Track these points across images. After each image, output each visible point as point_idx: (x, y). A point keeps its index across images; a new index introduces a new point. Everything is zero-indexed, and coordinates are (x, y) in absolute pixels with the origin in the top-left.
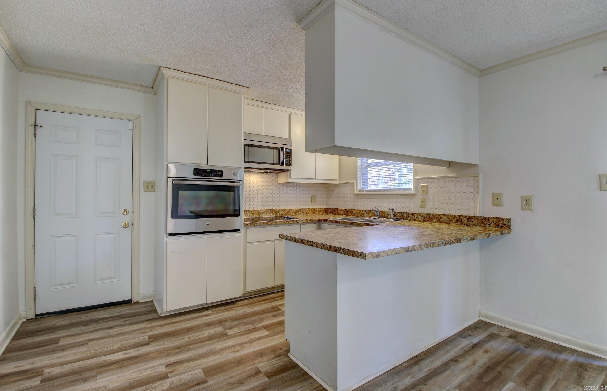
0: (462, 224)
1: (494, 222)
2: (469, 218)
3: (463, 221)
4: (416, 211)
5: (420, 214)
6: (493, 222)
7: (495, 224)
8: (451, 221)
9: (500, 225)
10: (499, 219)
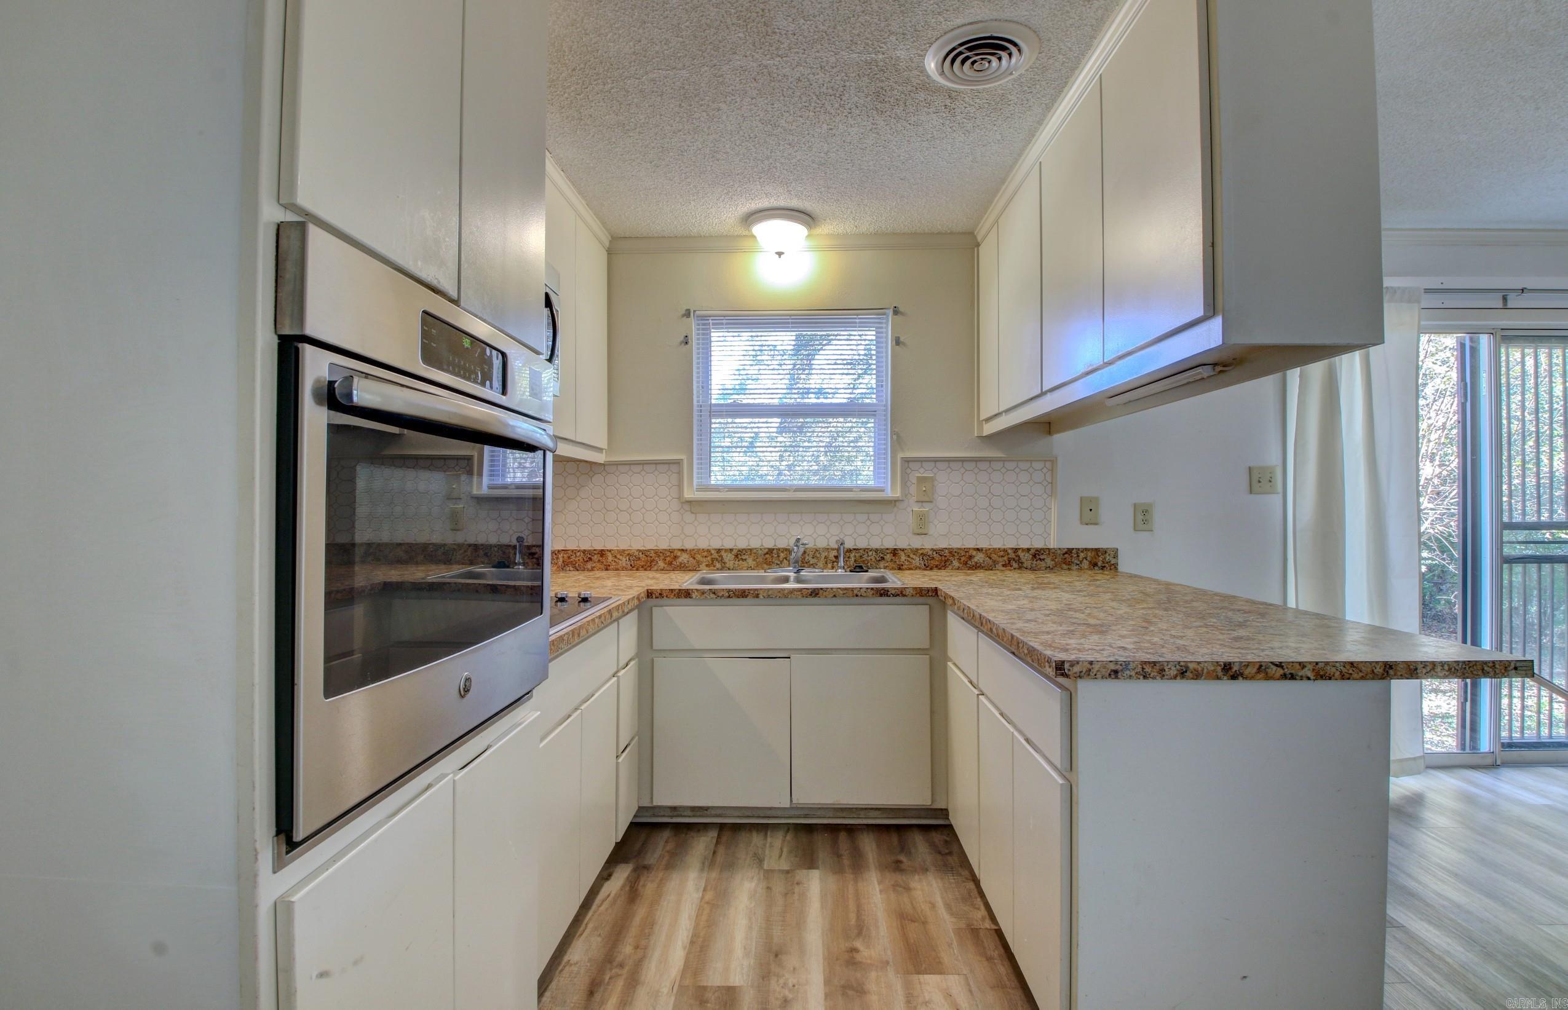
0: (1020, 568)
1: (1088, 558)
2: (1037, 554)
3: (1023, 560)
4: (901, 545)
5: (915, 551)
6: (1086, 558)
7: (1090, 562)
8: (995, 562)
9: (1100, 564)
10: (1097, 550)
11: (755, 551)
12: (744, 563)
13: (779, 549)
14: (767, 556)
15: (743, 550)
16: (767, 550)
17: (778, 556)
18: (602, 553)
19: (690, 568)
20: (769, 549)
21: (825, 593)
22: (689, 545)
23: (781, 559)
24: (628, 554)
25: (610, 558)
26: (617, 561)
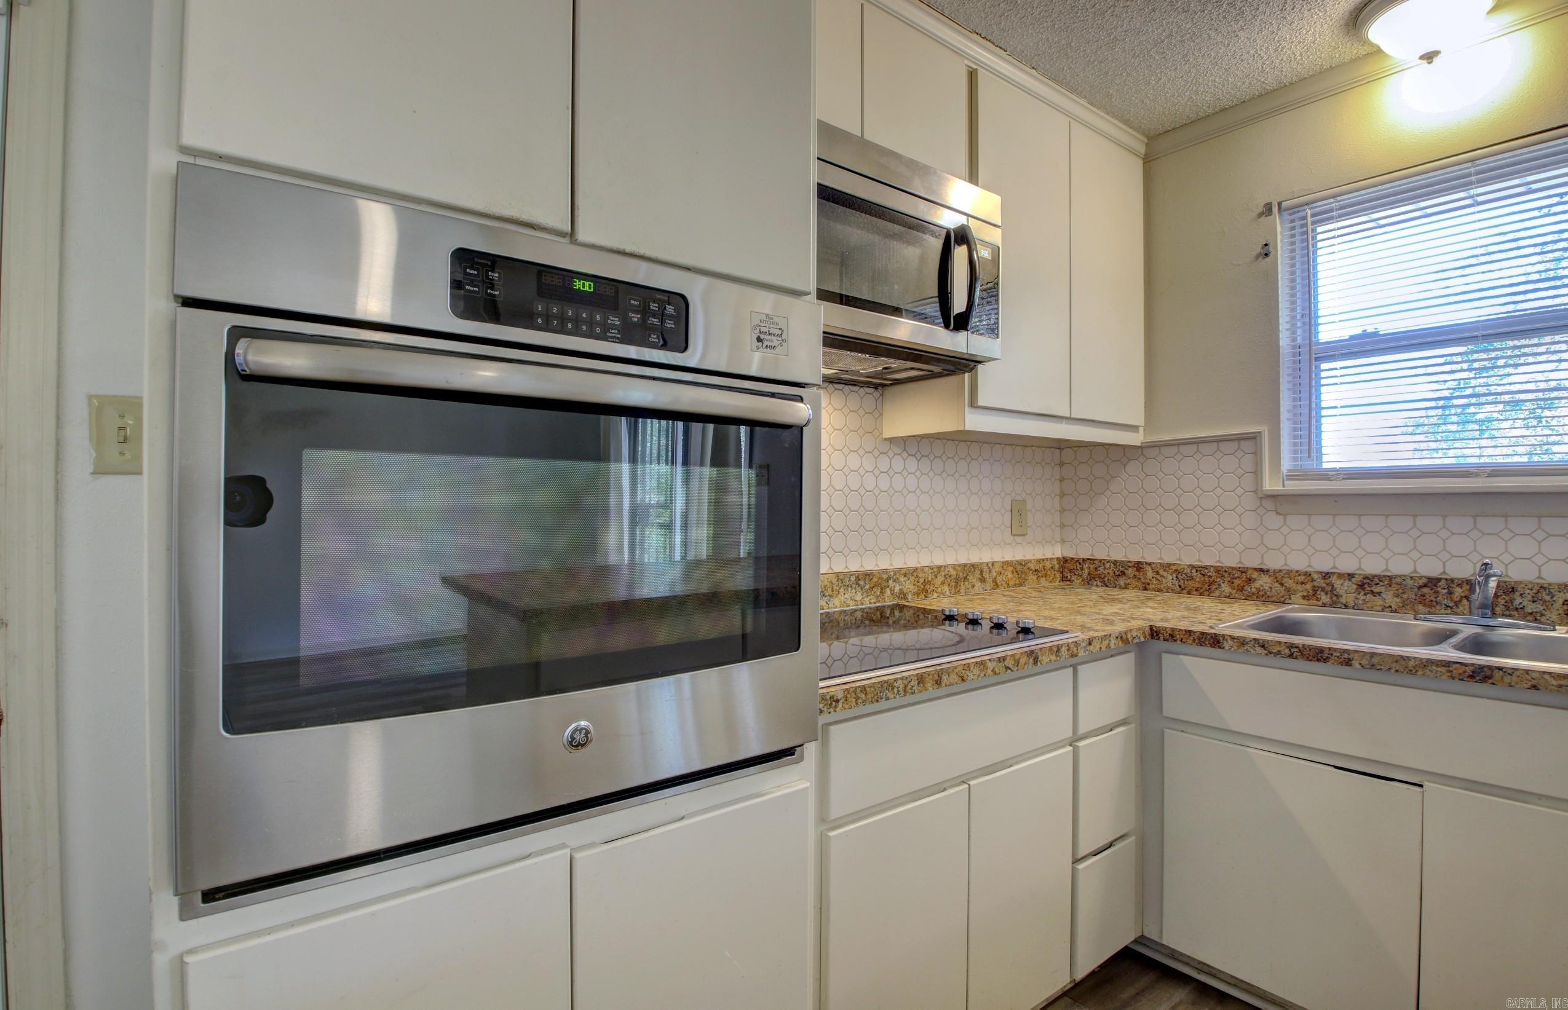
11: (1399, 580)
12: (1377, 598)
13: (1452, 581)
14: (1425, 590)
15: (1374, 576)
16: (1424, 580)
17: (1450, 593)
18: (1138, 566)
19: (1274, 599)
20: (1429, 578)
21: (1507, 679)
22: (1274, 563)
23: (1456, 597)
24: (1176, 570)
25: (1150, 574)
26: (1160, 579)
